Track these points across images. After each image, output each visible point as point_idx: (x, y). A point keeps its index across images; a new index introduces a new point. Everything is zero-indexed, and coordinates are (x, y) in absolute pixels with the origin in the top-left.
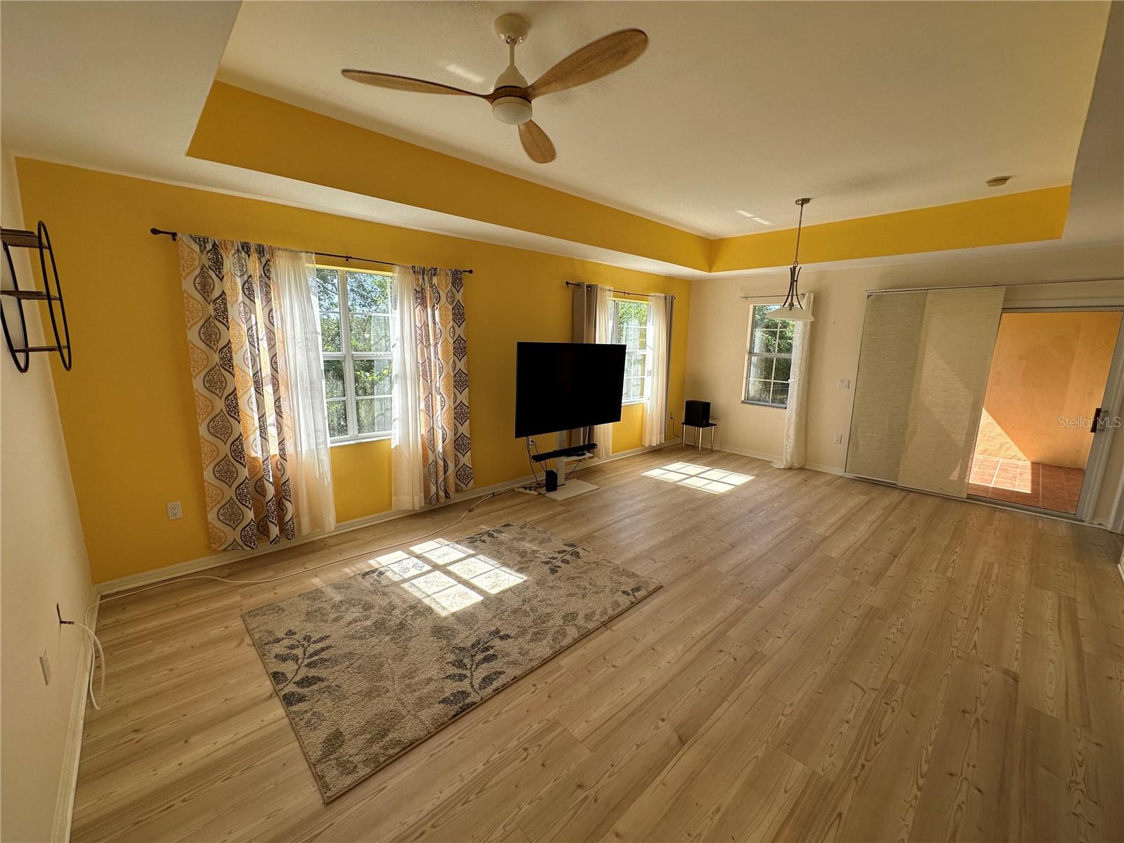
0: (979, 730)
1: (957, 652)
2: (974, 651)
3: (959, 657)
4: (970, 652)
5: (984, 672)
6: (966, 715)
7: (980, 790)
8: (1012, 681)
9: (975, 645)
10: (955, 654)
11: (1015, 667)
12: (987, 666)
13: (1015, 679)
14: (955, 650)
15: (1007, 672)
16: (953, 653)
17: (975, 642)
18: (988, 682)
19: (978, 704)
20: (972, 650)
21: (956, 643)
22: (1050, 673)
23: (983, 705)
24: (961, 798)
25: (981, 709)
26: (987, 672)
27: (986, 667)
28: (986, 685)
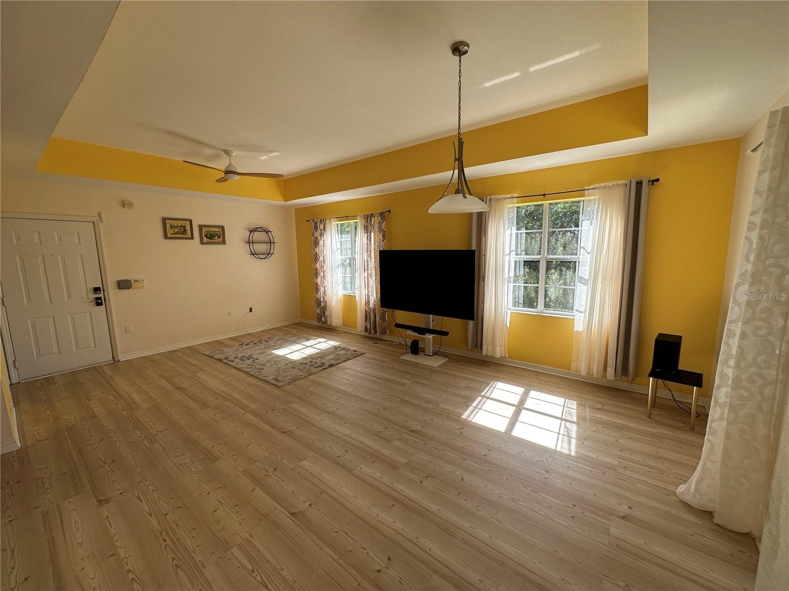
0: (102, 461)
1: (144, 484)
2: (136, 494)
3: (141, 482)
4: (138, 491)
5: (120, 488)
6: (112, 461)
7: (88, 445)
8: (101, 499)
9: (140, 499)
10: (145, 482)
11: (105, 511)
12: (121, 493)
13: (100, 502)
14: (146, 484)
15: (108, 501)
16: (147, 481)
17: (142, 502)
18: (113, 485)
19: (110, 470)
20: (138, 494)
21: (151, 488)
22: (78, 530)
23: (108, 471)
24: (93, 438)
25: (107, 468)
26: (119, 489)
27: (121, 491)
28: (113, 481)
